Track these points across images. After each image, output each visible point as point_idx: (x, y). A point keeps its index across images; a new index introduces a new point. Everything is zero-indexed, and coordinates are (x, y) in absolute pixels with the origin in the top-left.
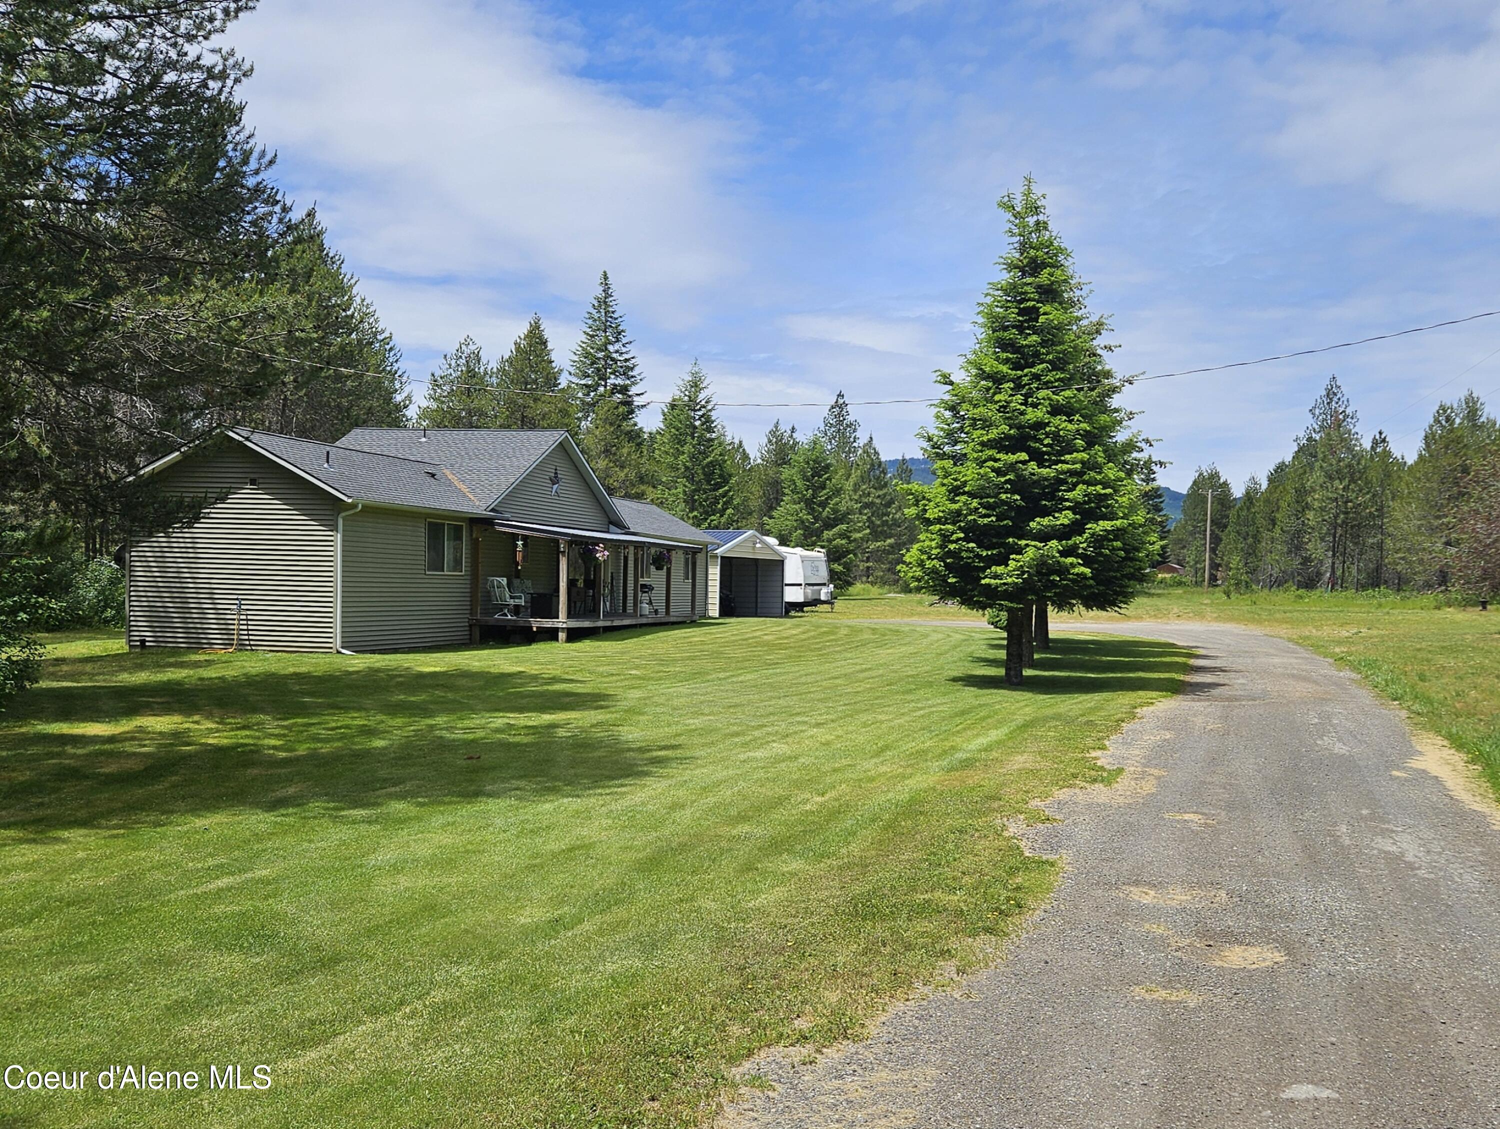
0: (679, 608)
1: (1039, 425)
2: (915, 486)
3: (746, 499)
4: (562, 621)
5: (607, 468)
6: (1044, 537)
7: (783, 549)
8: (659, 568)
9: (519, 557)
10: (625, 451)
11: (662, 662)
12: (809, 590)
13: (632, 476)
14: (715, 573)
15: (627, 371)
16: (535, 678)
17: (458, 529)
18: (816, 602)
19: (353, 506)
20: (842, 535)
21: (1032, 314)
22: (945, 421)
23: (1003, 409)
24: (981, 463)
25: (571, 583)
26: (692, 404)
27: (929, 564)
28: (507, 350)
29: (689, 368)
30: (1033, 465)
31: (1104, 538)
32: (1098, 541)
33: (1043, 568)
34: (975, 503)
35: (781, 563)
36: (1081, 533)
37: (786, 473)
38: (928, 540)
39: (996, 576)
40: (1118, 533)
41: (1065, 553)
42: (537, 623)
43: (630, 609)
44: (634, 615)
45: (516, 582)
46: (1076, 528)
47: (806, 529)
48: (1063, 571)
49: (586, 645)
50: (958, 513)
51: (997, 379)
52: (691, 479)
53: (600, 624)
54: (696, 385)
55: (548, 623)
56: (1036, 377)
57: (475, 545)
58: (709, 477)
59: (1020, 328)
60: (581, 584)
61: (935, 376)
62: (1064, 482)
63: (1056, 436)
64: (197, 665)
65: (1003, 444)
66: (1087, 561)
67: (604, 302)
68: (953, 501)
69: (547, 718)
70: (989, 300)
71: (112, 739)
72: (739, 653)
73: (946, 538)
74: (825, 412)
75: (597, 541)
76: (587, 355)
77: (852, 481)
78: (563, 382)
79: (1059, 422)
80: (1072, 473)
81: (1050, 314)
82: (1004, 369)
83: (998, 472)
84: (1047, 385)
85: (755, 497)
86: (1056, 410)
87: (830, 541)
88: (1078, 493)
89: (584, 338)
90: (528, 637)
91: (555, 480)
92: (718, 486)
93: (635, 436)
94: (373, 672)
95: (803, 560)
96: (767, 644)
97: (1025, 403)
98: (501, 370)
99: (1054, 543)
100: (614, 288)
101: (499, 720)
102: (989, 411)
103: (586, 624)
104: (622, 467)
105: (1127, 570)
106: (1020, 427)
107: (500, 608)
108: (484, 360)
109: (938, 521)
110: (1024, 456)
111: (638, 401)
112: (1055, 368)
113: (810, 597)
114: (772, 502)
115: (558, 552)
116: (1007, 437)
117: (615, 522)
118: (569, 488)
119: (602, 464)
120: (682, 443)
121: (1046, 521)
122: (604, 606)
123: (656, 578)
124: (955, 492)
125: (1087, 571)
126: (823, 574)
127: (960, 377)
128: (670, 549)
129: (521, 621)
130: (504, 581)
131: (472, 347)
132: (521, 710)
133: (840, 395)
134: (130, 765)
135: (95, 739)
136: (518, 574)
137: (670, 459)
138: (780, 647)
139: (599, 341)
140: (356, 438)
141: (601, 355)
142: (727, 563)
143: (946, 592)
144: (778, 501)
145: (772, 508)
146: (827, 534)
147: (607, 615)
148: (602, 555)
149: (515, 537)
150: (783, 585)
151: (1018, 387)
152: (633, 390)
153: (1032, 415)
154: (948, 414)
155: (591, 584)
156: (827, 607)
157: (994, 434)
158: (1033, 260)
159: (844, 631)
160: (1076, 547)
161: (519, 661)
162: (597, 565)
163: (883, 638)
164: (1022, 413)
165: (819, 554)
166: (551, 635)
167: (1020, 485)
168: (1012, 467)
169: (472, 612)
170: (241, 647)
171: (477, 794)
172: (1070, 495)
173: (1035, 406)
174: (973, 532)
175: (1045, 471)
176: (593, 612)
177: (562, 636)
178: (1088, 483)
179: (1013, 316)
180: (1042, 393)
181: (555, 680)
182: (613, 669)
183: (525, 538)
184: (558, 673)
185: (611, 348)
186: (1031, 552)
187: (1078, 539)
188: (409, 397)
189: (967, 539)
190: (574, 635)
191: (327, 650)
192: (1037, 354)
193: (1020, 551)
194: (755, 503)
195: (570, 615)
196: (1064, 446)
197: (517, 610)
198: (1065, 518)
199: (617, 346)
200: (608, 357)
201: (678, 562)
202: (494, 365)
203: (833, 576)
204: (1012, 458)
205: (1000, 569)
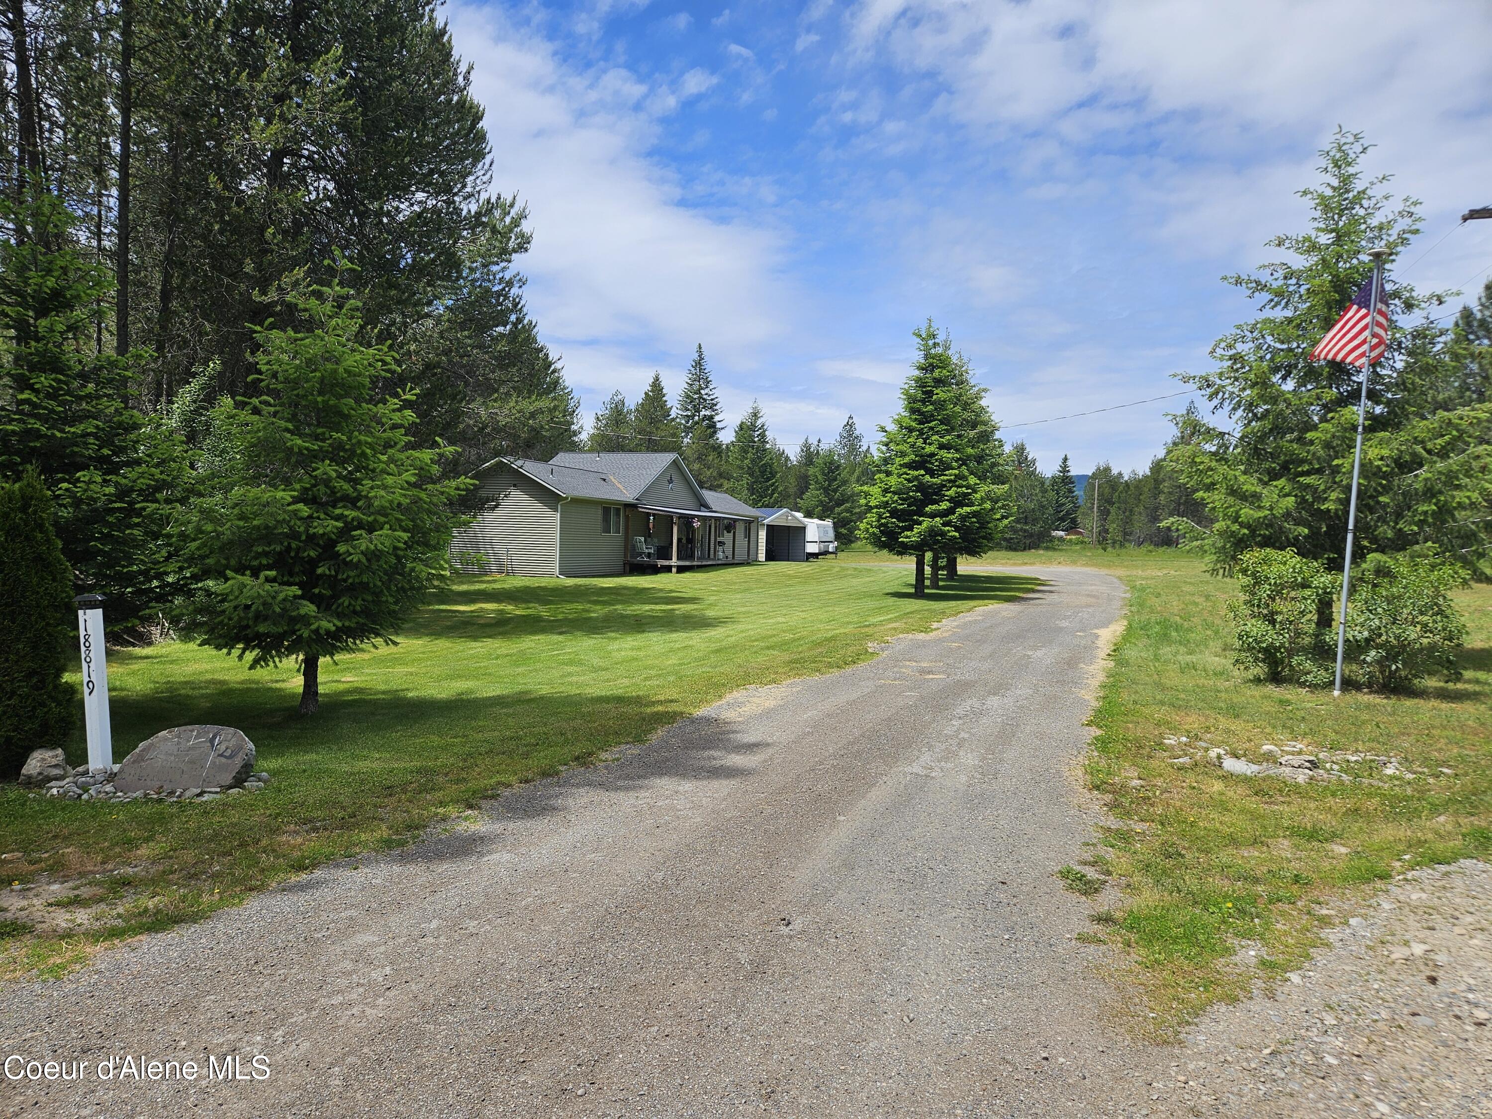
0: (741, 554)
1: (932, 455)
2: (865, 488)
3: (786, 488)
4: (674, 561)
5: (700, 469)
6: (933, 516)
7: (806, 520)
8: (729, 532)
9: (651, 526)
10: (711, 458)
11: (728, 584)
12: (822, 545)
13: (715, 474)
14: (763, 535)
15: (712, 407)
16: (661, 590)
17: (618, 510)
18: (826, 553)
19: (566, 498)
20: (847, 511)
21: (930, 394)
22: (882, 452)
23: (912, 446)
24: (899, 476)
25: (679, 540)
26: (753, 427)
27: (871, 530)
28: (639, 398)
29: (751, 404)
30: (928, 477)
31: (967, 516)
32: (963, 518)
33: (932, 533)
34: (896, 498)
35: (804, 529)
36: (954, 513)
37: (811, 471)
38: (872, 517)
39: (907, 537)
40: (975, 514)
41: (944, 525)
42: (661, 563)
43: (712, 556)
44: (713, 560)
45: (649, 540)
46: (951, 511)
47: (824, 506)
48: (943, 534)
49: (687, 575)
50: (887, 502)
51: (910, 430)
52: (752, 475)
53: (695, 563)
54: (755, 415)
55: (666, 563)
56: (932, 428)
57: (627, 518)
58: (763, 473)
59: (923, 401)
60: (684, 541)
61: (877, 428)
62: (945, 486)
63: (941, 461)
64: (489, 582)
65: (911, 466)
66: (957, 529)
67: (699, 364)
68: (884, 496)
69: (669, 607)
70: (906, 386)
71: (472, 612)
72: (772, 580)
73: (880, 517)
74: (840, 429)
75: (695, 516)
76: (688, 396)
77: (856, 475)
78: (673, 414)
79: (943, 453)
80: (950, 481)
81: (940, 394)
82: (914, 424)
83: (909, 481)
84: (937, 433)
85: (792, 484)
86: (942, 447)
87: (839, 514)
88: (952, 492)
89: (686, 386)
90: (655, 570)
91: (670, 481)
92: (768, 479)
93: (717, 448)
94: (577, 587)
95: (818, 526)
96: (789, 575)
97: (925, 443)
98: (637, 410)
99: (938, 519)
100: (706, 353)
101: (647, 607)
102: (904, 447)
103: (687, 563)
104: (709, 468)
105: (982, 534)
106: (921, 456)
107: (640, 554)
108: (626, 405)
109: (876, 507)
110: (922, 472)
111: (719, 425)
112: (942, 423)
113: (823, 550)
114: (802, 490)
115: (672, 523)
116: (914, 461)
117: (704, 505)
118: (678, 486)
119: (696, 466)
120: (746, 452)
121: (934, 507)
122: (697, 553)
123: (727, 538)
124: (886, 491)
125: (957, 534)
126: (831, 535)
127: (892, 427)
128: (735, 520)
129: (652, 561)
130: (643, 539)
131: (620, 397)
132: (656, 604)
133: (851, 417)
134: (488, 621)
135: (464, 612)
136: (650, 535)
137: (738, 462)
138: (796, 577)
139: (696, 387)
140: (562, 458)
141: (696, 396)
142: (771, 529)
143: (882, 546)
144: (807, 488)
145: (803, 493)
146: (837, 510)
147: (699, 559)
148: (696, 524)
149: (648, 514)
150: (804, 541)
151: (921, 432)
152: (716, 418)
153: (929, 449)
154: (884, 448)
155: (690, 541)
156: (833, 556)
157: (907, 460)
158: (931, 365)
159: (837, 569)
160: (950, 521)
161: (653, 582)
162: (694, 531)
163: (858, 573)
164: (923, 448)
165: (828, 523)
166: (668, 569)
167: (921, 487)
168: (916, 478)
169: (625, 556)
170: (508, 574)
171: (643, 631)
172: (948, 493)
173: (930, 444)
174: (894, 513)
175: (934, 480)
176: (691, 557)
177: (674, 570)
178: (958, 487)
179: (920, 395)
180: (934, 438)
181: (671, 591)
182: (702, 587)
183: (654, 515)
184: (673, 588)
185: (703, 392)
186: (926, 523)
187: (952, 517)
188: (581, 427)
189: (890, 517)
190: (681, 570)
191: (552, 575)
192: (932, 415)
193: (920, 523)
194: (792, 490)
195: (678, 559)
196: (945, 466)
197: (649, 555)
198: (945, 505)
199: (706, 391)
200: (700, 398)
201: (740, 529)
202: (633, 407)
203: (838, 536)
204: (916, 473)
205: (909, 533)
